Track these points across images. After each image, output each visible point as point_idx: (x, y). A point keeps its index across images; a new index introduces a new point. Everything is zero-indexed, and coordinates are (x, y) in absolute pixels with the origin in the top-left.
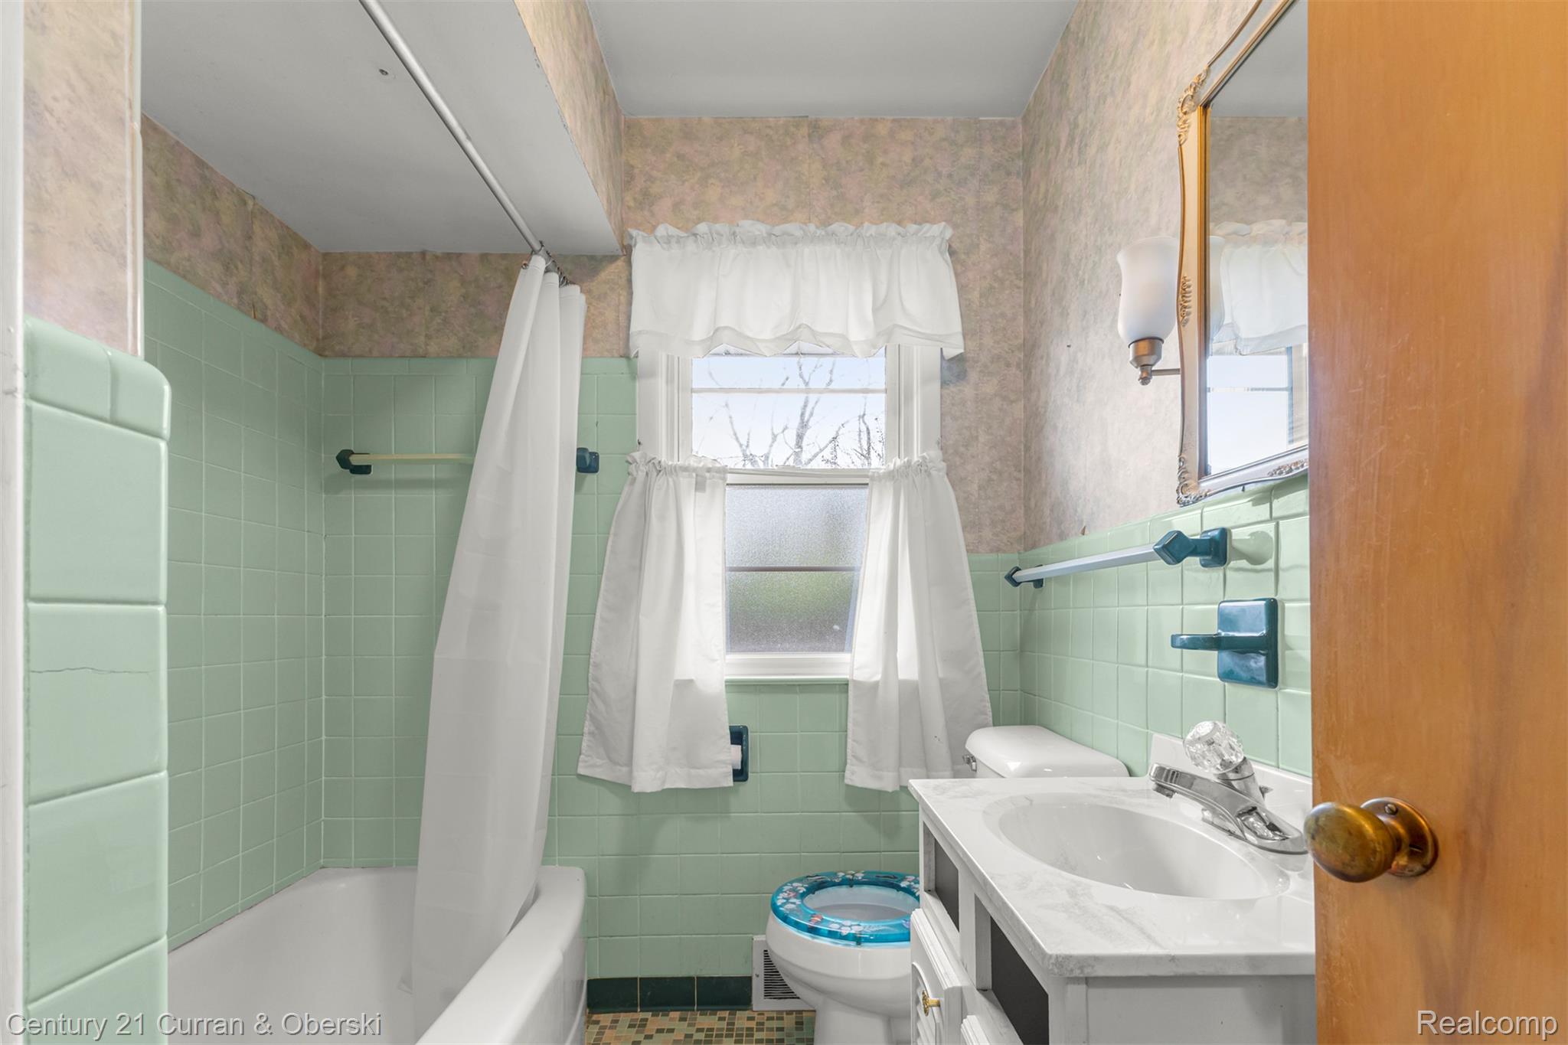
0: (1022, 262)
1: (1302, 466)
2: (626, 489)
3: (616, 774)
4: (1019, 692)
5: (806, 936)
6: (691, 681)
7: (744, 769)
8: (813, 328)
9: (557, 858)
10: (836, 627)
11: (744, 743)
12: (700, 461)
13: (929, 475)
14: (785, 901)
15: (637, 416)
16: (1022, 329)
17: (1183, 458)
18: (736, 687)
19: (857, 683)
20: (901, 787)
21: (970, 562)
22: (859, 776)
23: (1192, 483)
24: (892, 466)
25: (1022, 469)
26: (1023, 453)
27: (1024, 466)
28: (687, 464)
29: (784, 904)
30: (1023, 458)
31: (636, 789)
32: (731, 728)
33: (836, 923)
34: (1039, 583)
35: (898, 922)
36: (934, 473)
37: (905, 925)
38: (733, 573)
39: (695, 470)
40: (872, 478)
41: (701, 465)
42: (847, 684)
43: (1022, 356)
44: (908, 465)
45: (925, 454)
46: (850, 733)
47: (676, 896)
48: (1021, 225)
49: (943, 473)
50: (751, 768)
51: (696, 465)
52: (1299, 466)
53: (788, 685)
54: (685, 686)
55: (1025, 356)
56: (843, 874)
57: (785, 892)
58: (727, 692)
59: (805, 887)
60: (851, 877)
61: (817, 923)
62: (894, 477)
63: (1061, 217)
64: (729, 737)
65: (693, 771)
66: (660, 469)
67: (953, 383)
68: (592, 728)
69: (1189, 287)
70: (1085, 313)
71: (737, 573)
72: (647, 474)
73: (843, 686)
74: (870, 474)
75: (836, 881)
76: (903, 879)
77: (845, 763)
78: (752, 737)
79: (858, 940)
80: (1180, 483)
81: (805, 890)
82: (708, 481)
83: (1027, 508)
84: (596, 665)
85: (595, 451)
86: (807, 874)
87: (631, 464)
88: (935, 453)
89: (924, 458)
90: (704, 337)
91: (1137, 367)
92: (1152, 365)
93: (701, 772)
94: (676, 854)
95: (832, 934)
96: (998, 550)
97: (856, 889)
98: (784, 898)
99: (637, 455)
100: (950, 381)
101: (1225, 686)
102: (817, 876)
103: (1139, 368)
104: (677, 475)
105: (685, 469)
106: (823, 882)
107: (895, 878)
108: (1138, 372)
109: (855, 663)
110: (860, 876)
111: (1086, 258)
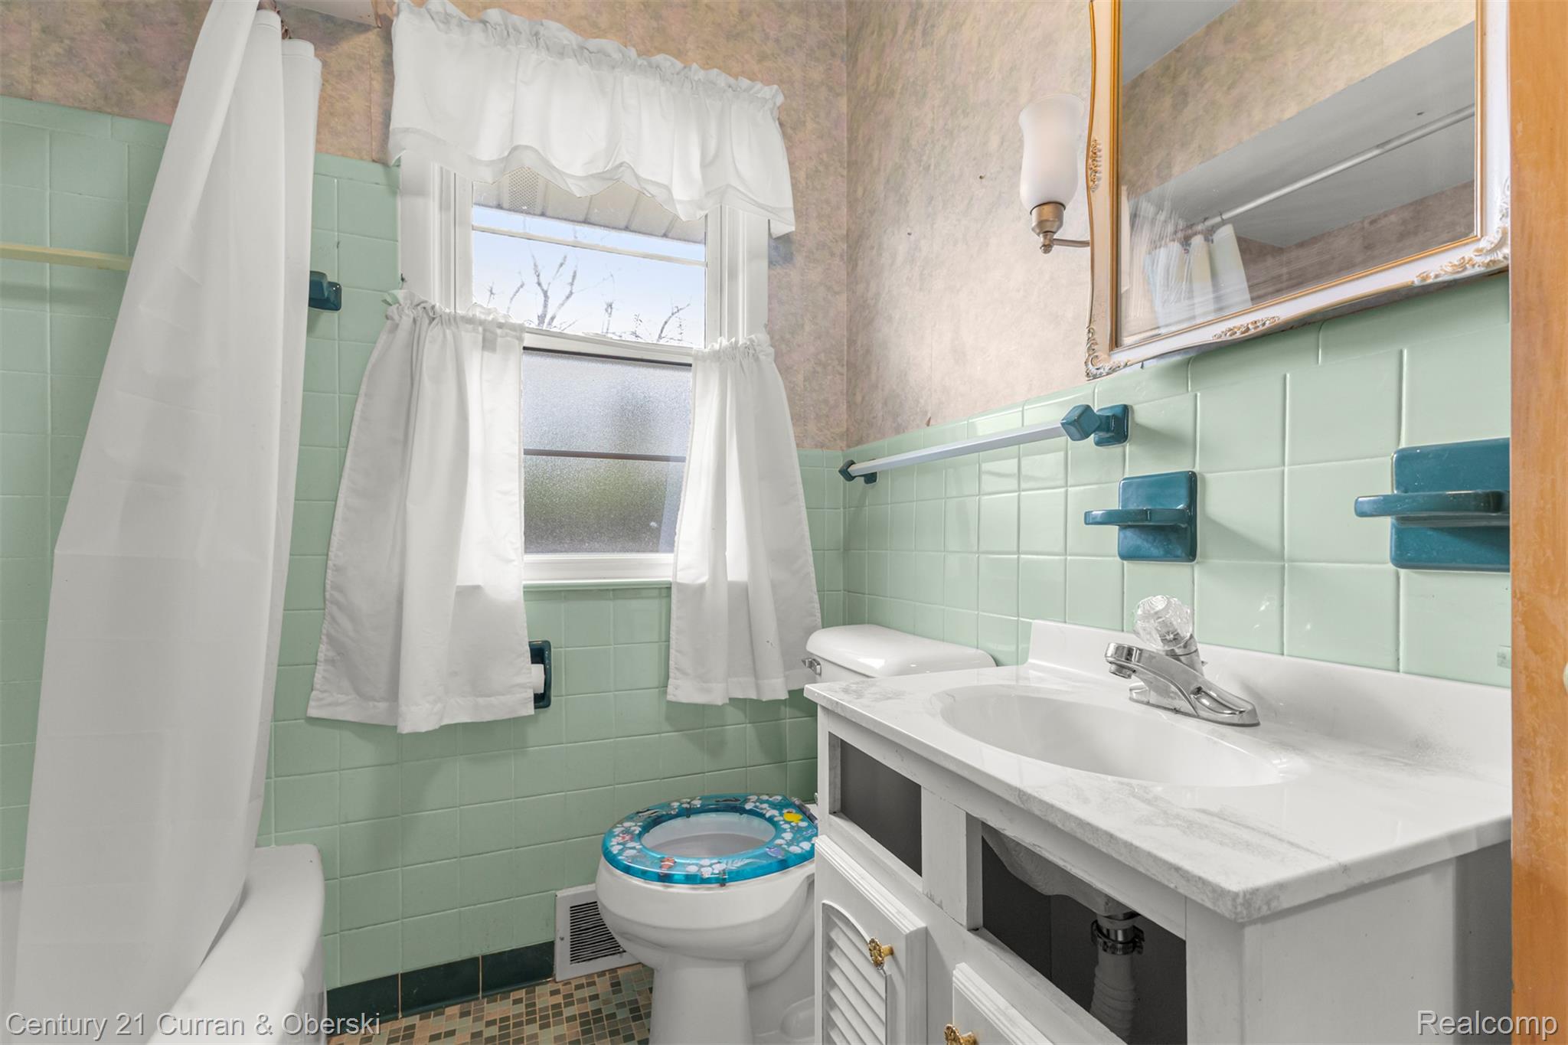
0: (845, 150)
1: (1264, 324)
2: (383, 338)
3: (375, 712)
4: (842, 592)
5: (657, 886)
6: (477, 588)
7: (547, 693)
8: (636, 170)
9: (273, 835)
10: (653, 524)
11: (547, 662)
12: (489, 314)
13: (757, 359)
14: (621, 847)
15: (399, 244)
16: (845, 219)
17: (1093, 329)
18: (536, 594)
19: (682, 587)
20: (730, 699)
21: (799, 456)
22: (684, 690)
23: (1102, 355)
24: (717, 347)
25: (845, 363)
26: (846, 347)
27: (847, 361)
28: (470, 314)
29: (621, 851)
30: (845, 353)
31: (406, 728)
32: (531, 645)
33: (693, 864)
34: (871, 478)
35: (761, 851)
36: (762, 357)
37: (769, 853)
38: (529, 457)
39: (482, 323)
40: (696, 357)
41: (490, 318)
42: (669, 588)
43: (845, 246)
44: (734, 347)
45: (753, 336)
46: (673, 642)
47: (455, 860)
48: (845, 111)
49: (771, 359)
50: (553, 692)
51: (483, 317)
52: (1258, 324)
53: (600, 590)
54: (472, 592)
55: (849, 247)
56: (678, 804)
57: (618, 835)
58: (525, 600)
59: (640, 826)
60: (688, 806)
61: (670, 868)
62: (719, 358)
63: (898, 103)
64: (529, 654)
65: (481, 700)
66: (433, 316)
67: (779, 264)
68: (331, 654)
69: (1100, 151)
70: (931, 199)
71: (534, 457)
72: (415, 321)
73: (665, 590)
74: (693, 353)
75: (672, 812)
76: (746, 801)
77: (667, 677)
78: (555, 654)
79: (722, 881)
80: (1089, 355)
81: (640, 829)
82: (499, 340)
83: (851, 405)
84: (338, 569)
85: (336, 281)
86: (637, 810)
87: (390, 305)
88: (762, 337)
89: (752, 341)
90: (495, 157)
91: (1038, 235)
92: (1054, 233)
93: (493, 700)
94: (456, 807)
95: (691, 879)
96: (822, 446)
97: (693, 819)
98: (618, 844)
99: (400, 294)
100: (776, 262)
101: (1123, 564)
102: (648, 810)
103: (1041, 235)
104: (458, 327)
105: (470, 321)
106: (659, 817)
107: (737, 800)
108: (1041, 239)
109: (679, 563)
110: (697, 803)
111: (933, 142)
